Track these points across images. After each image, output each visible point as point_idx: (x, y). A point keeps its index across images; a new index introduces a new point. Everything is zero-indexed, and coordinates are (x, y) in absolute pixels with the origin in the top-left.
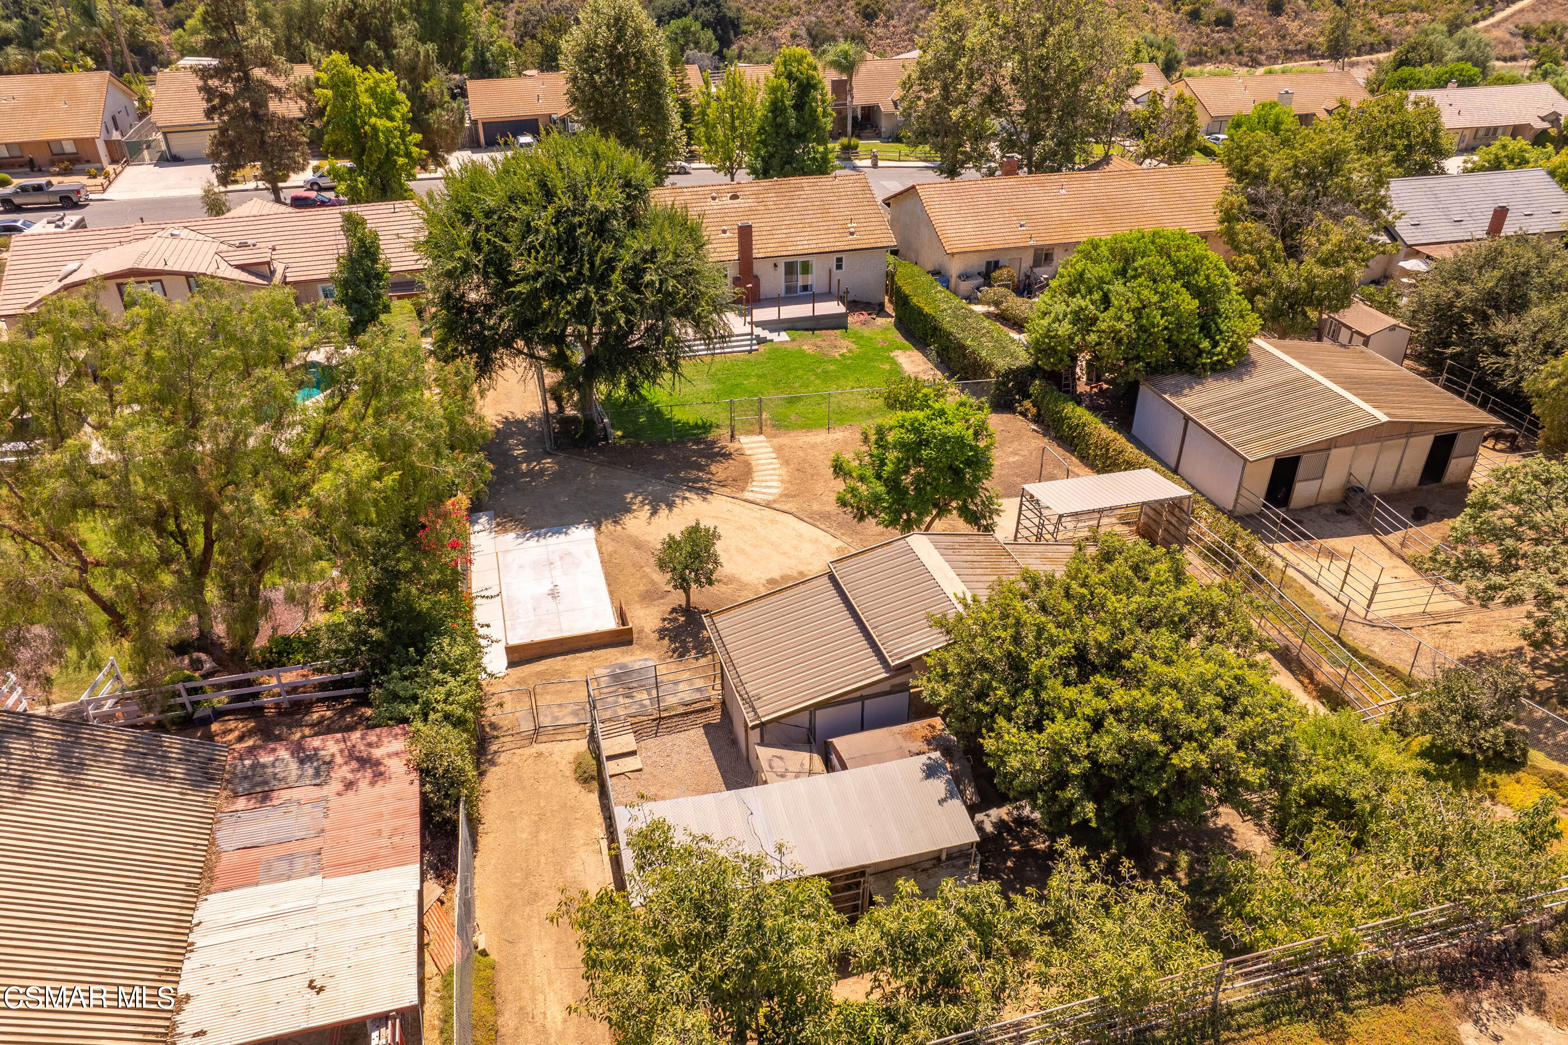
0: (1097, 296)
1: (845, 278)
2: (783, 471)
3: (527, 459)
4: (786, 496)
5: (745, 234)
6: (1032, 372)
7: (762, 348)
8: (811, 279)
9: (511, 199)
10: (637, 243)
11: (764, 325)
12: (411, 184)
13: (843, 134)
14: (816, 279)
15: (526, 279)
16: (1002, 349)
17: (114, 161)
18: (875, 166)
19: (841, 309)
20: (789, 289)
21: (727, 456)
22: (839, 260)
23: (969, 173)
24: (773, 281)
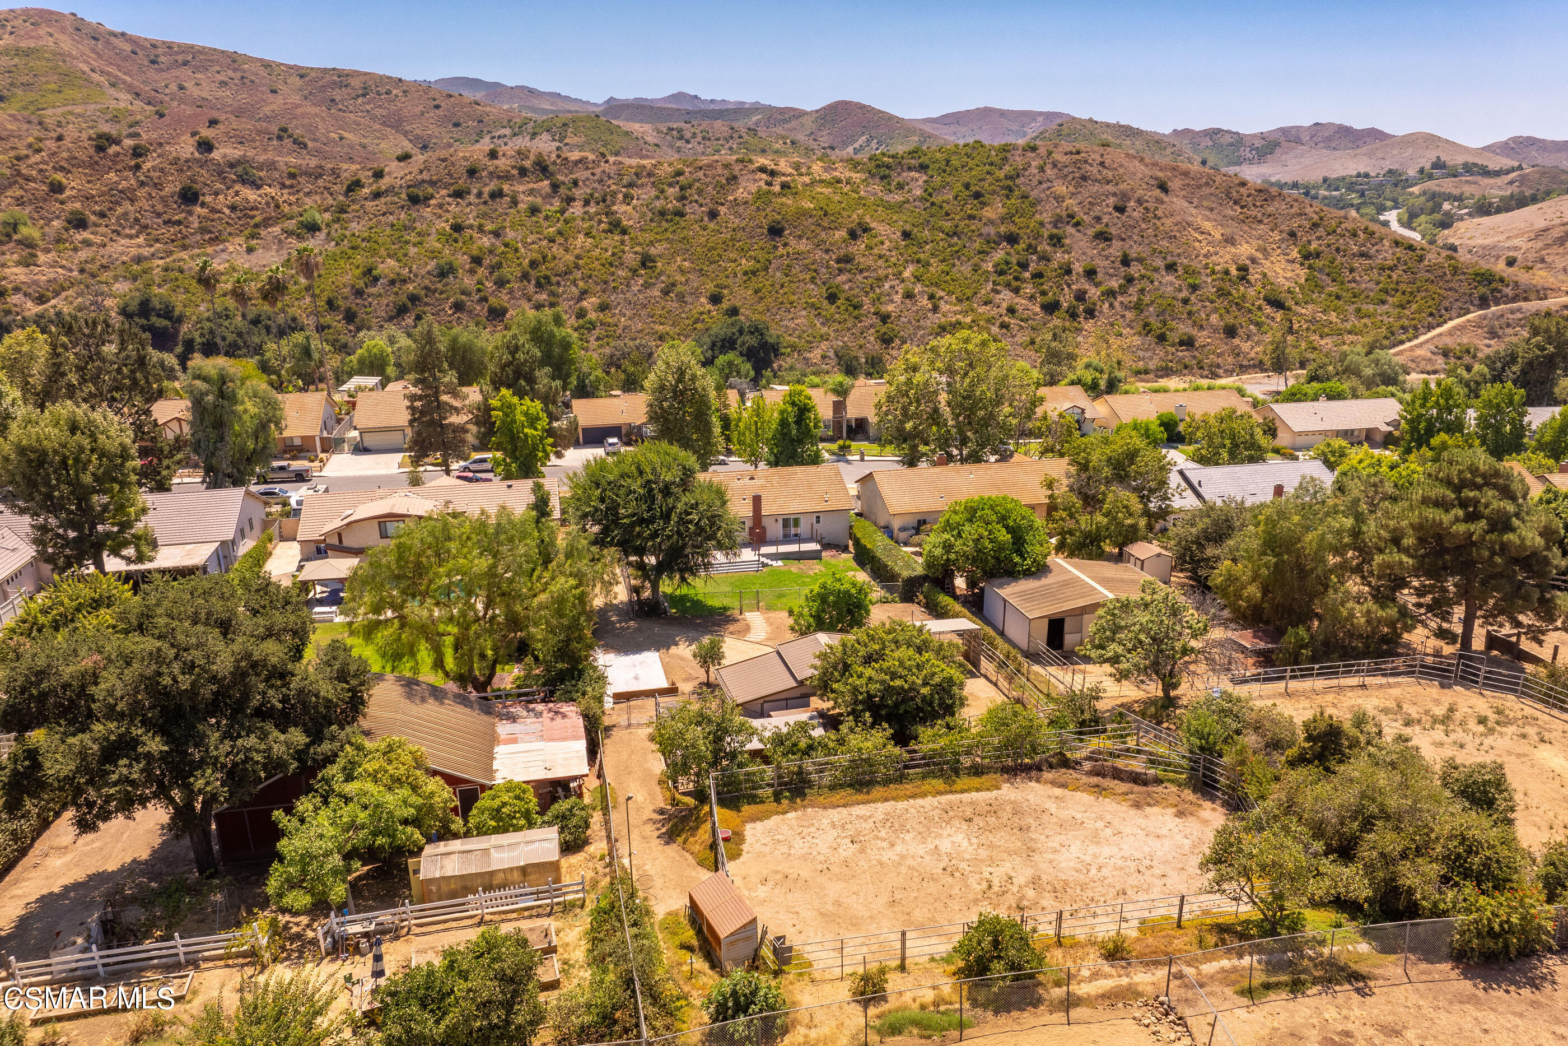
0: (955, 533)
1: (822, 528)
2: (769, 629)
3: (619, 622)
4: (768, 639)
5: (757, 500)
6: (924, 578)
7: (765, 569)
8: (799, 531)
9: (622, 476)
10: (687, 498)
11: (767, 556)
12: (543, 469)
13: (840, 438)
14: (803, 529)
15: (628, 517)
16: (908, 566)
17: (323, 451)
18: (862, 460)
19: (818, 547)
20: (785, 536)
21: (736, 620)
22: (818, 518)
23: (923, 465)
24: (775, 529)
